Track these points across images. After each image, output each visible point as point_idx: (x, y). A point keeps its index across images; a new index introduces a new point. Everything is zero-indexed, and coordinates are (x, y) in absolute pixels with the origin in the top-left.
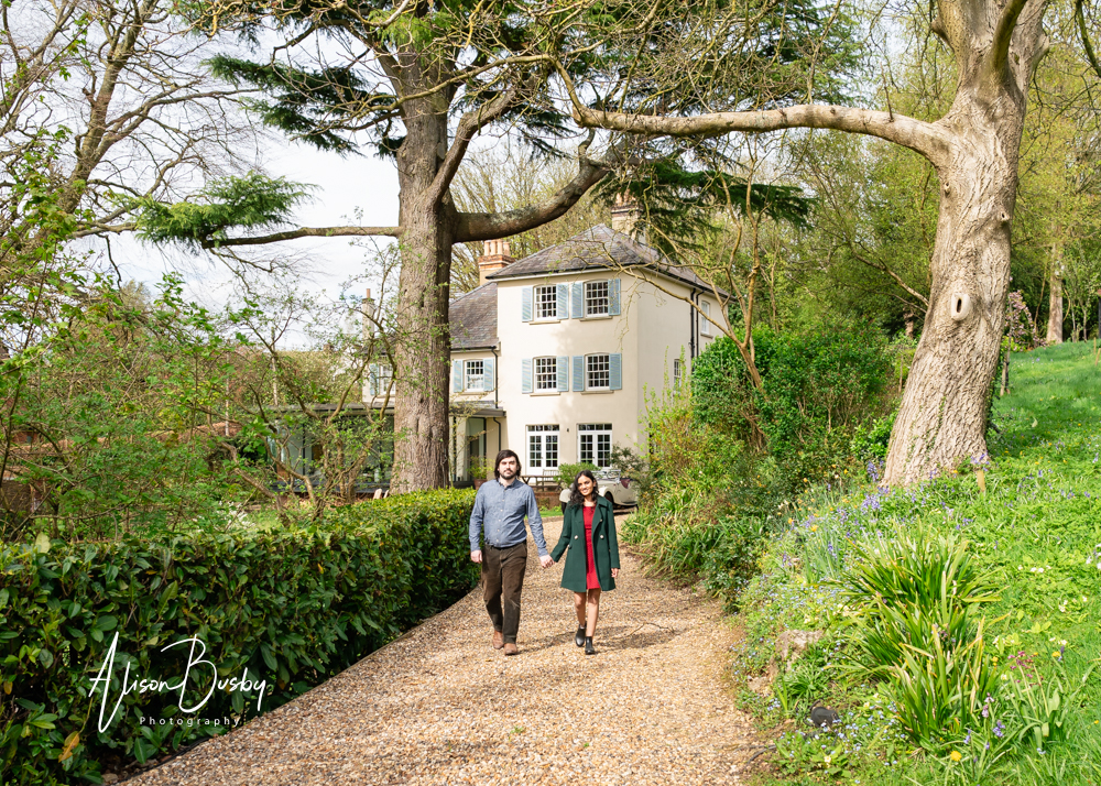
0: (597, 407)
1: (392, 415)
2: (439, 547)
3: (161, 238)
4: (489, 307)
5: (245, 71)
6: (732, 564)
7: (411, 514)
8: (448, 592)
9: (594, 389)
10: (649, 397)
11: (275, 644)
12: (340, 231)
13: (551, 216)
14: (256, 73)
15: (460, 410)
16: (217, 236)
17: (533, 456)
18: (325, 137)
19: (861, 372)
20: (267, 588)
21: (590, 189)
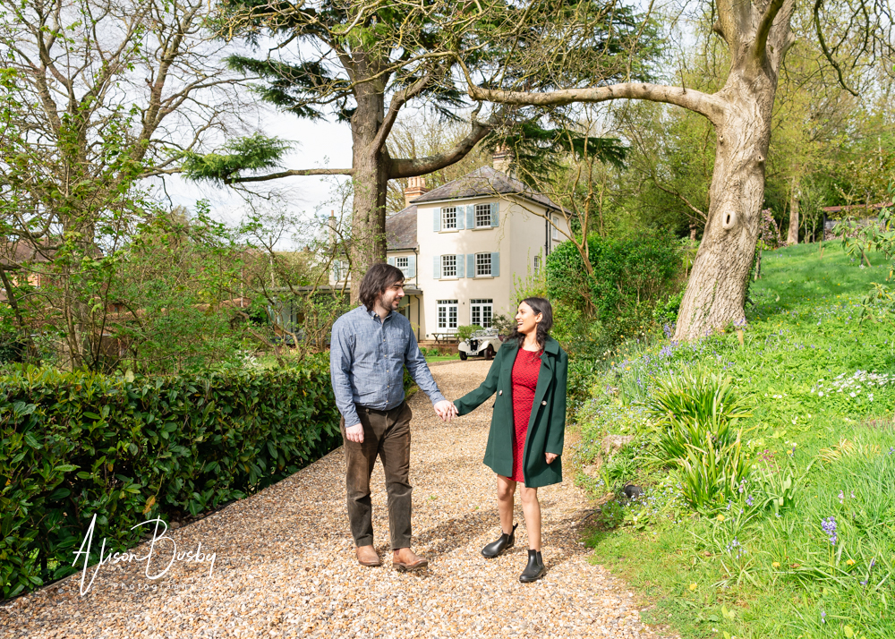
0: (483, 288)
1: (349, 294)
3: (198, 178)
4: (412, 222)
5: (250, 65)
6: (572, 391)
9: (481, 276)
10: (517, 282)
11: (277, 441)
12: (314, 172)
13: (454, 160)
14: (258, 67)
16: (234, 176)
17: (440, 320)
18: (303, 109)
19: (660, 264)
20: (271, 406)
21: (478, 143)
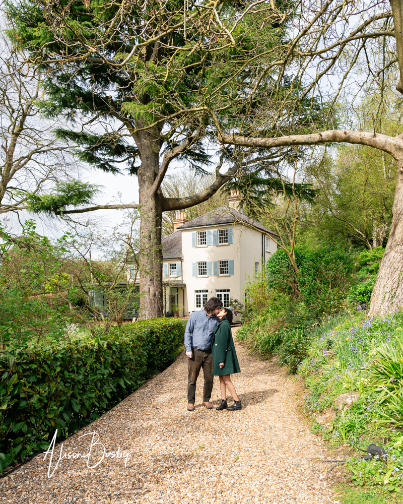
0: (224, 282)
1: (139, 287)
2: (159, 344)
3: (38, 210)
4: (178, 241)
5: (70, 135)
6: (293, 352)
7: (146, 330)
8: (164, 363)
9: (222, 275)
10: (247, 278)
11: (79, 398)
12: (114, 207)
13: (205, 199)
14: (74, 136)
15: (167, 284)
16: (62, 209)
17: (197, 303)
18: (106, 166)
19: (345, 264)
20: (73, 371)
21: (221, 188)
